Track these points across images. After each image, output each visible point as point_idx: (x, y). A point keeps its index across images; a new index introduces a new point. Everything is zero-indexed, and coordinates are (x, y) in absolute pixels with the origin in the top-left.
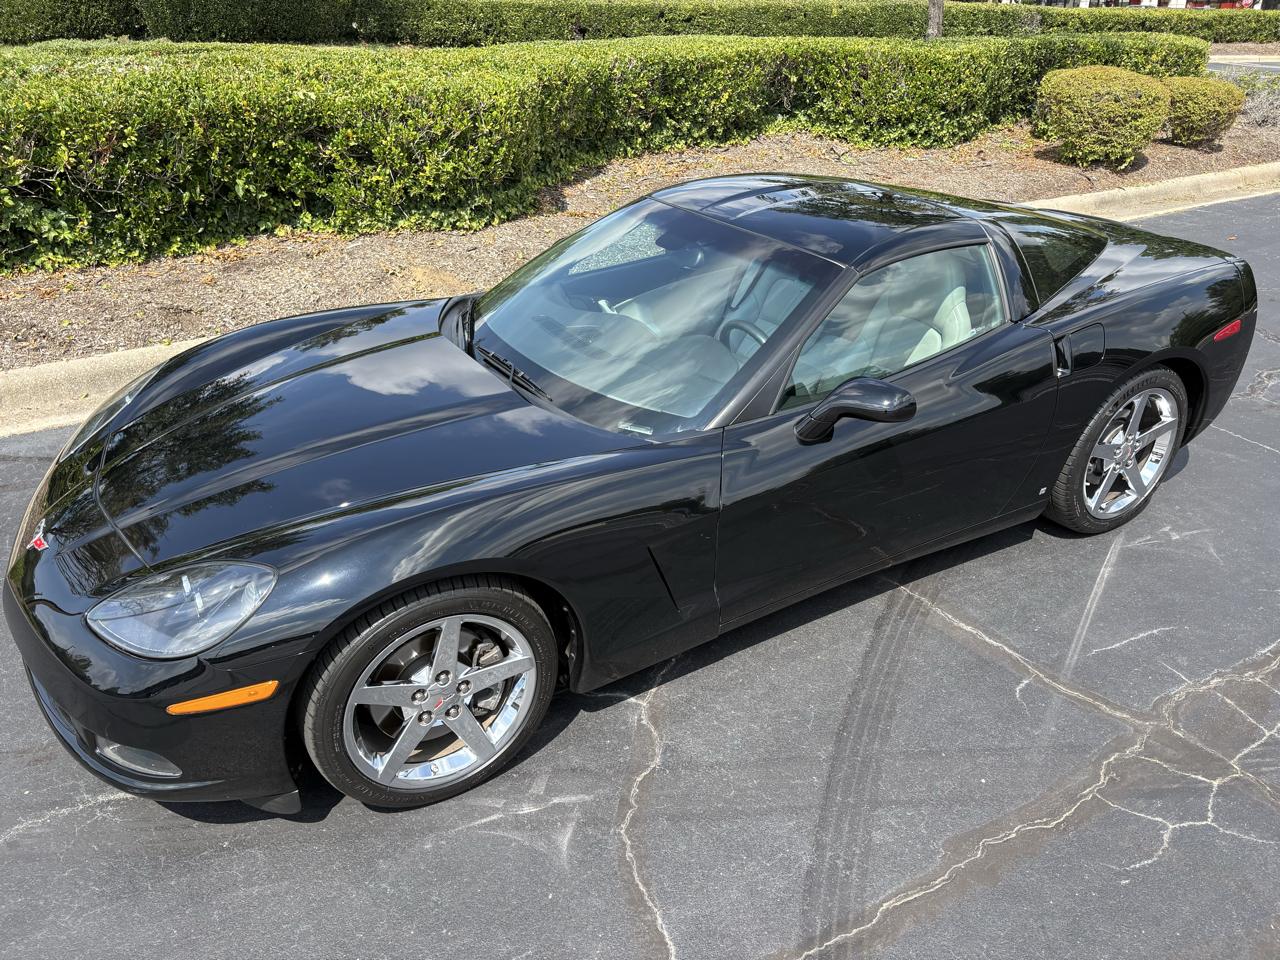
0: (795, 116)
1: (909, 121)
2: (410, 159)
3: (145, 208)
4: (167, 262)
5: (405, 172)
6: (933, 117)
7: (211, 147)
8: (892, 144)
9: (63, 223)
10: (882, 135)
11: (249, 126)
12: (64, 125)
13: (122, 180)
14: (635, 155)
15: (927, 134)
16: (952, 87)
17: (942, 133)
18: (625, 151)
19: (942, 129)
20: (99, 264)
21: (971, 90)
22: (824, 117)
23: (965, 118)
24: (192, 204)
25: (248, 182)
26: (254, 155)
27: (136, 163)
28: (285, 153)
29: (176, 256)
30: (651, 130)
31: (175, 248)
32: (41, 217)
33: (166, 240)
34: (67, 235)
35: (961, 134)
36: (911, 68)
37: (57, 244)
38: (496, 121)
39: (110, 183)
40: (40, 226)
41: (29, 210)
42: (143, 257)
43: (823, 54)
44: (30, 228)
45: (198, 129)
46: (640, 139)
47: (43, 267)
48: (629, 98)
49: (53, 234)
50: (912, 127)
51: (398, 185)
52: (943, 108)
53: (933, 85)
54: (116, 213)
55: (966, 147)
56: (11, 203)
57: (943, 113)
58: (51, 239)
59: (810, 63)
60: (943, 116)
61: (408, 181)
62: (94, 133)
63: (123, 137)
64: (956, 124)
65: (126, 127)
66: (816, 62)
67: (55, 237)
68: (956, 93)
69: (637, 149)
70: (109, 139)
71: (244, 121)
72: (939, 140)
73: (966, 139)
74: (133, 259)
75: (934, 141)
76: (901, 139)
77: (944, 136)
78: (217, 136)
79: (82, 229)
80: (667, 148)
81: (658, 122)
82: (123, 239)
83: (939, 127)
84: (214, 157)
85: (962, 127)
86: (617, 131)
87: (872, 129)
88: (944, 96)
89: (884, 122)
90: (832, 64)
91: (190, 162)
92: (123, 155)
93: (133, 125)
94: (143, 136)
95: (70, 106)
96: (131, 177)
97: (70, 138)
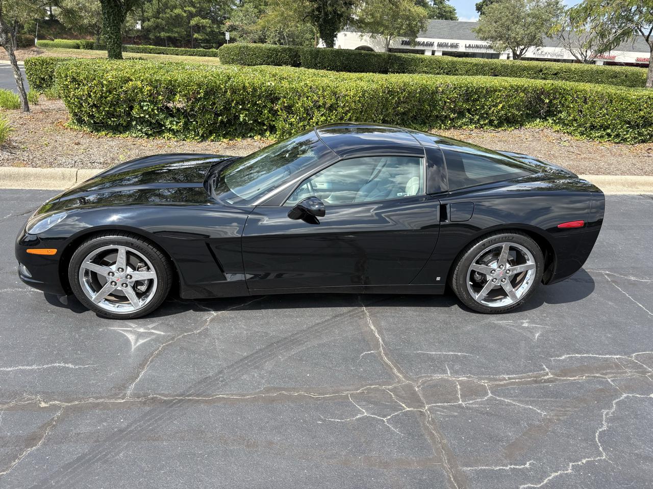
0: (547, 120)
1: (608, 128)
2: (308, 114)
3: (203, 121)
4: (208, 142)
5: (305, 119)
6: (622, 127)
7: (233, 101)
8: (596, 139)
9: (175, 123)
10: (591, 134)
11: (248, 94)
12: (179, 86)
13: (196, 109)
14: (446, 129)
15: (618, 136)
16: (635, 112)
17: (626, 136)
18: (440, 126)
19: (627, 134)
20: (184, 140)
21: (647, 116)
22: (561, 121)
23: (643, 130)
24: (222, 121)
25: (246, 115)
26: (249, 106)
27: (202, 104)
28: (261, 106)
29: (212, 141)
30: (458, 118)
31: (212, 138)
32: (167, 119)
33: (211, 133)
34: (174, 127)
35: (640, 138)
36: (611, 100)
37: (170, 130)
38: (347, 102)
39: (192, 110)
40: (166, 122)
41: (163, 116)
42: (200, 140)
43: (565, 90)
44: (162, 123)
45: (229, 93)
46: (450, 122)
47: (164, 138)
48: (445, 102)
49: (170, 126)
50: (609, 131)
51: (301, 124)
52: (629, 123)
53: (623, 110)
54: (193, 121)
55: (642, 145)
56: (157, 112)
57: (627, 125)
58: (168, 128)
59: (557, 94)
60: (628, 127)
61: (306, 123)
62: (188, 91)
63: (199, 93)
64: (636, 132)
65: (200, 90)
66: (560, 94)
67: (170, 128)
68: (637, 116)
69: (447, 126)
70: (193, 93)
71: (247, 91)
72: (625, 140)
73: (643, 141)
74: (196, 140)
75: (622, 140)
76: (602, 137)
77: (628, 138)
78: (236, 97)
79: (180, 126)
80: (464, 127)
81: (461, 114)
82: (195, 132)
83: (625, 133)
84: (233, 105)
85: (640, 134)
86: (437, 116)
87: (586, 130)
88: (629, 116)
89: (593, 127)
90: (569, 95)
91: (223, 105)
92: (198, 100)
93: (203, 89)
94: (206, 93)
95: (182, 80)
96: (199, 109)
97: (180, 92)
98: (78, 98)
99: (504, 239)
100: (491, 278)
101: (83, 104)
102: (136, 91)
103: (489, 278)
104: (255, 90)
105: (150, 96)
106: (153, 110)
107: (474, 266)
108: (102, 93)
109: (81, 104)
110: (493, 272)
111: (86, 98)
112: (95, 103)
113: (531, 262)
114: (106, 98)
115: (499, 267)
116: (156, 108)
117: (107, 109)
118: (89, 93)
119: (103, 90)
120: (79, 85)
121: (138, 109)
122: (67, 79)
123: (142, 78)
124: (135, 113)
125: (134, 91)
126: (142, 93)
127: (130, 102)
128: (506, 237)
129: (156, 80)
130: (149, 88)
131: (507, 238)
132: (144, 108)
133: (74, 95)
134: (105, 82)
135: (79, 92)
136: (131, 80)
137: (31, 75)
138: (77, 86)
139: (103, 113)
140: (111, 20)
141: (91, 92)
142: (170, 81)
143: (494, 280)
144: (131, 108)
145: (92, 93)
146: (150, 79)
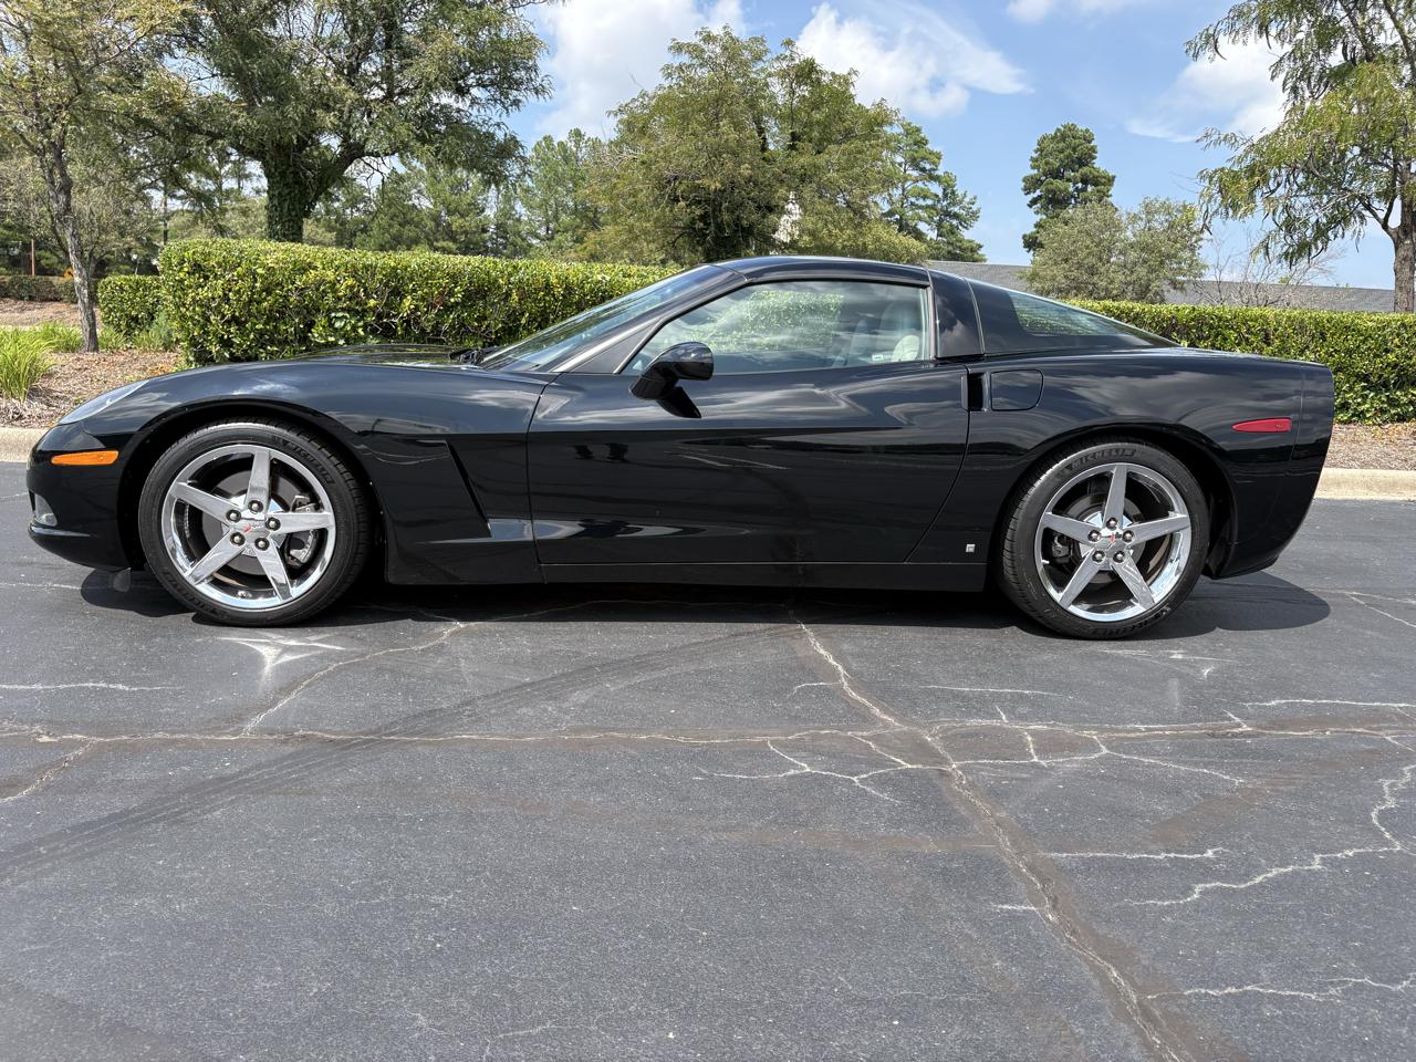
6: (1351, 389)
7: (523, 314)
11: (556, 300)
12: (412, 280)
13: (446, 328)
15: (1344, 406)
16: (1376, 356)
17: (1362, 408)
19: (1365, 403)
21: (1404, 363)
23: (1398, 393)
27: (459, 316)
35: (1393, 412)
36: (1322, 334)
39: (436, 328)
41: (375, 342)
43: (1220, 319)
45: (515, 297)
52: (1365, 378)
53: (1349, 352)
55: (1400, 426)
56: (362, 333)
57: (1363, 384)
59: (1205, 328)
60: (1364, 388)
62: (431, 288)
63: (451, 294)
64: (1384, 399)
65: (456, 287)
66: (1211, 327)
68: (1382, 362)
70: (441, 294)
71: (554, 295)
72: (1361, 415)
73: (1402, 419)
75: (1353, 415)
77: (1368, 411)
78: (529, 305)
83: (1359, 400)
84: (523, 321)
85: (1393, 403)
88: (1362, 365)
90: (1230, 329)
91: (503, 322)
92: (449, 308)
93: (461, 285)
94: (468, 295)
95: (419, 266)
96: (452, 327)
97: (414, 290)
98: (201, 306)
99: (1114, 453)
100: (1091, 550)
101: (212, 317)
102: (322, 288)
103: (1086, 551)
104: (569, 289)
105: (350, 299)
106: (354, 328)
107: (1049, 519)
108: (253, 294)
109: (208, 320)
110: (1094, 535)
111: (219, 304)
112: (237, 314)
113: (1179, 514)
114: (259, 303)
115: (1108, 525)
116: (361, 324)
117: (259, 326)
118: (225, 295)
119: (254, 287)
120: (206, 278)
121: (324, 327)
122: (182, 268)
123: (337, 263)
124: (316, 335)
125: (317, 289)
126: (335, 291)
127: (309, 313)
128: (1117, 450)
129: (366, 268)
130: (350, 282)
131: (1120, 453)
132: (338, 325)
133: (193, 298)
134: (260, 271)
135: (203, 293)
136: (315, 268)
137: (111, 310)
138: (201, 280)
139: (252, 336)
140: (285, 211)
141: (230, 290)
142: (395, 269)
143: (1098, 555)
144: (310, 325)
145: (231, 294)
146: (353, 266)
